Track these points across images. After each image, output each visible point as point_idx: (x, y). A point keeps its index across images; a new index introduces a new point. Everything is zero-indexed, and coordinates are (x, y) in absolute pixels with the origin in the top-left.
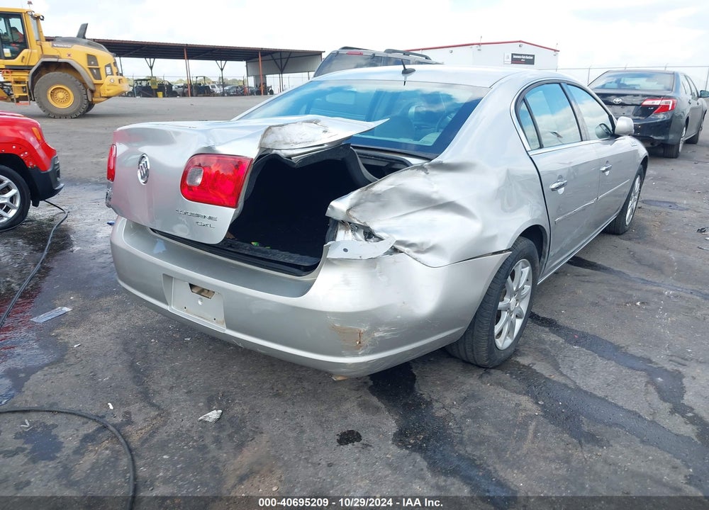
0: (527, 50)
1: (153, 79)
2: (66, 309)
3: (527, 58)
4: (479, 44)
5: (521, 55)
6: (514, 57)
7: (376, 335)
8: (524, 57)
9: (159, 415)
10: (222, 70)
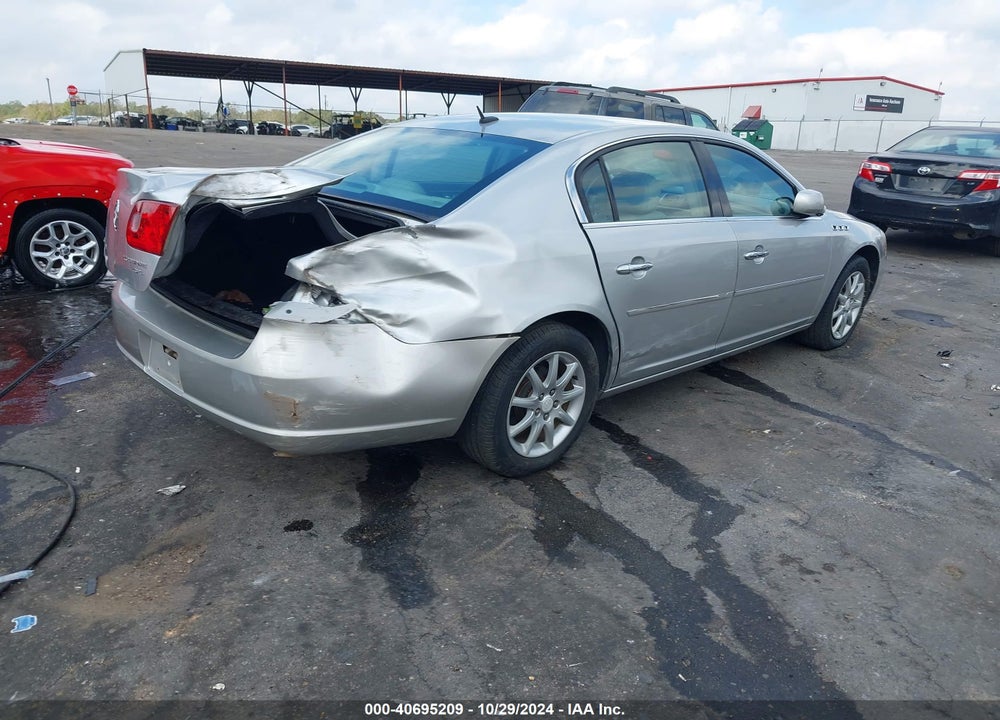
0: (891, 91)
1: (357, 115)
2: (92, 374)
3: (892, 102)
4: (817, 81)
5: (882, 98)
6: (871, 100)
7: (316, 408)
8: (887, 101)
9: (121, 484)
10: (449, 105)
